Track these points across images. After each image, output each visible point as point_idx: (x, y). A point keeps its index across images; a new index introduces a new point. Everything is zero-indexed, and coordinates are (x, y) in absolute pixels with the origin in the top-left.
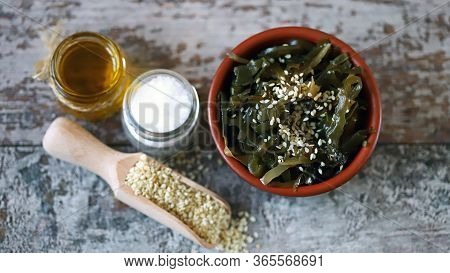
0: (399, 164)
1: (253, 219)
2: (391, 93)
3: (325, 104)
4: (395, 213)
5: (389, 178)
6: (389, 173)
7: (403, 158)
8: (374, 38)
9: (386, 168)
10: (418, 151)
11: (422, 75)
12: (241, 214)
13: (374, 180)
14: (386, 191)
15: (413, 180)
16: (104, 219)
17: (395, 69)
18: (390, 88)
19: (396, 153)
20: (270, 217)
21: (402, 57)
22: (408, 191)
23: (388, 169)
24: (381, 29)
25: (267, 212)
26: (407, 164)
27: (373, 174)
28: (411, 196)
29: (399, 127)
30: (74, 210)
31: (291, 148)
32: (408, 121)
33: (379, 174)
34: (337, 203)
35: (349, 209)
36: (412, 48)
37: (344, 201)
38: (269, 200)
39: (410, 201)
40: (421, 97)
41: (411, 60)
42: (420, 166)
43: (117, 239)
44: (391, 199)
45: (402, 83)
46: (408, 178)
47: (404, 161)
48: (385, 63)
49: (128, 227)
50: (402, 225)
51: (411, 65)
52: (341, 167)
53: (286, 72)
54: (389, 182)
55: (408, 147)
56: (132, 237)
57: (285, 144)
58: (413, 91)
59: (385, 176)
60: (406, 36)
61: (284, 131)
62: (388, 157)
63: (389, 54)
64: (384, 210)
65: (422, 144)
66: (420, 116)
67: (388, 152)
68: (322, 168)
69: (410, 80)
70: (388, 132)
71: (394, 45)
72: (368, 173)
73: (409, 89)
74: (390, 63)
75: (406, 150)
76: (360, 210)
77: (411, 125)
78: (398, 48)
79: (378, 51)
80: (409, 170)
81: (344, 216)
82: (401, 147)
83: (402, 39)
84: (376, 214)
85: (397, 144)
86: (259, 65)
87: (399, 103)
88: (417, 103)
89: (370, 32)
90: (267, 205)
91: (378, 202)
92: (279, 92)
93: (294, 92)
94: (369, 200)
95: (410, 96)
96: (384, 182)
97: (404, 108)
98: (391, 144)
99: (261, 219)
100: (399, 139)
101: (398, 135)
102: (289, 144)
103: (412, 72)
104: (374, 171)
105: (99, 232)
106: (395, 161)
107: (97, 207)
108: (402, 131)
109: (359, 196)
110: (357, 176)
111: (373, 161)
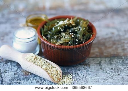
0: (123, 61)
1: (74, 75)
11: (126, 42)
13: (115, 65)
14: (120, 67)
16: (20, 78)
17: (117, 41)
20: (80, 75)
30: (9, 76)
33: (117, 63)
34: (103, 70)
35: (108, 71)
37: (106, 70)
43: (25, 83)
44: (122, 69)
46: (127, 64)
48: (113, 40)
49: (29, 80)
56: (30, 82)
58: (124, 45)
59: (119, 63)
62: (119, 59)
72: (113, 63)
76: (112, 72)
81: (106, 73)
82: (123, 57)
88: (126, 47)
90: (78, 72)
91: (118, 69)
94: (114, 69)
98: (119, 56)
99: (77, 75)
100: (122, 55)
104: (115, 63)
105: (18, 81)
108: (122, 53)
109: (111, 68)
110: (109, 64)
111: (114, 60)
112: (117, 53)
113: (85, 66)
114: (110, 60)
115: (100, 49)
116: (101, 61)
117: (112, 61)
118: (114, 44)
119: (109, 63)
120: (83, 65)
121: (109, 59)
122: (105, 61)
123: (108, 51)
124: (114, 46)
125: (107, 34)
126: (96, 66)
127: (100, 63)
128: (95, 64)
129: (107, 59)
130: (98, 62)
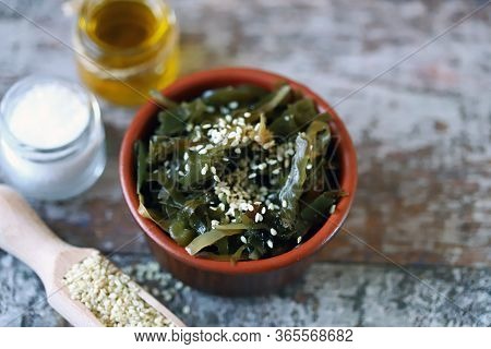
0: (453, 293)
2: (443, 204)
5: (439, 310)
6: (439, 304)
7: (459, 285)
9: (434, 297)
10: (479, 277)
11: (485, 183)
13: (418, 311)
15: (472, 313)
17: (449, 174)
18: (442, 197)
19: (450, 279)
23: (438, 299)
26: (464, 293)
27: (417, 305)
29: (453, 246)
31: (231, 211)
32: (466, 239)
33: (426, 304)
36: (471, 150)
40: (483, 209)
41: (470, 165)
42: (483, 297)
45: (458, 191)
46: (465, 311)
47: (460, 289)
48: (435, 167)
51: (471, 171)
54: (440, 315)
55: (465, 271)
57: (222, 206)
58: (473, 202)
59: (433, 307)
61: (221, 189)
62: (439, 283)
63: (441, 155)
65: (486, 269)
66: (483, 233)
67: (438, 276)
68: (274, 239)
69: (469, 188)
70: (439, 251)
71: (447, 146)
72: (410, 304)
73: (466, 199)
74: (442, 167)
75: (462, 275)
77: (470, 243)
80: (467, 301)
82: (457, 273)
85: (450, 267)
87: (454, 216)
88: (479, 217)
92: (216, 136)
95: (468, 208)
96: (432, 315)
97: (460, 223)
98: (442, 266)
100: (454, 260)
101: (452, 255)
102: (227, 207)
104: (419, 301)
106: (448, 288)
108: (458, 251)
110: (394, 305)
111: (417, 288)
112: (437, 245)
113: (300, 308)
114: (401, 285)
115: (374, 215)
116: (367, 283)
117: (408, 286)
118: (435, 191)
119: (394, 300)
120: (293, 298)
121: (400, 277)
122: (383, 286)
123: (402, 232)
124: (433, 207)
125: (416, 130)
126: (341, 310)
127: (361, 293)
128: (340, 301)
129: (392, 279)
130: (352, 291)
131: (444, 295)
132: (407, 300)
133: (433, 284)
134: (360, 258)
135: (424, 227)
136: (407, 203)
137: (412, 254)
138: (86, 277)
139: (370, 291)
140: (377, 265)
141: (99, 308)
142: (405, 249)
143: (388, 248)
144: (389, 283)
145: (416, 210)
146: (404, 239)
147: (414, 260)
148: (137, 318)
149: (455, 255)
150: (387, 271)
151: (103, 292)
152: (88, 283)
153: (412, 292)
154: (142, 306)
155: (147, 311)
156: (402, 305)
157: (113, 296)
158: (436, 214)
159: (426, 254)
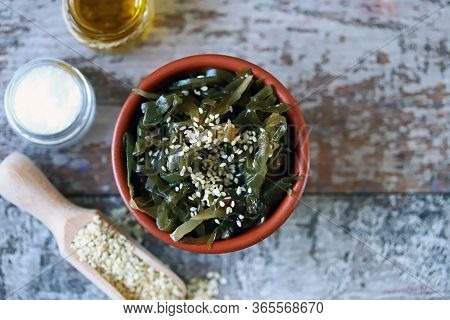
0: (389, 217)
1: (224, 281)
2: (382, 134)
3: (245, 147)
4: (383, 274)
5: (377, 233)
6: (378, 227)
7: (395, 210)
8: (366, 69)
9: (374, 222)
10: (411, 202)
11: (419, 113)
12: (210, 275)
13: (361, 235)
14: (374, 247)
15: (404, 234)
16: (57, 281)
17: (389, 106)
18: (382, 129)
19: (387, 205)
20: (242, 278)
21: (397, 91)
22: (399, 248)
23: (377, 223)
24: (374, 58)
25: (240, 273)
26: (398, 217)
27: (360, 229)
28: (402, 254)
29: (390, 174)
31: (206, 198)
32: (401, 167)
33: (366, 228)
34: (318, 262)
35: (332, 269)
36: (408, 81)
37: (326, 260)
38: (242, 259)
39: (401, 260)
40: (416, 138)
41: (407, 95)
42: (414, 220)
44: (379, 258)
45: (396, 122)
46: (399, 233)
47: (395, 214)
48: (377, 99)
49: (84, 290)
50: (390, 287)
51: (407, 100)
52: (263, 220)
53: (201, 111)
54: (378, 238)
55: (399, 197)
57: (198, 194)
58: (408, 132)
59: (373, 230)
60: (402, 66)
61: (197, 178)
62: (378, 209)
63: (382, 88)
64: (371, 269)
65: (417, 194)
66: (415, 161)
67: (378, 203)
68: (242, 221)
69: (405, 119)
70: (378, 180)
71: (388, 78)
72: (354, 228)
73: (403, 129)
74: (383, 98)
75: (397, 200)
76: (344, 270)
77: (404, 171)
78: (392, 80)
79: (370, 84)
80: (400, 224)
81: (326, 277)
82: (392, 198)
83: (397, 70)
84: (361, 274)
85: (387, 194)
86: (170, 102)
87: (392, 146)
88: (412, 145)
89: (361, 62)
90: (240, 264)
91: (365, 260)
93: (208, 138)
94: (354, 259)
95: (404, 138)
96: (371, 238)
97: (397, 152)
98: (380, 193)
99: (233, 280)
100: (391, 188)
101: (389, 183)
102: (203, 194)
103: (407, 110)
105: (52, 295)
106: (385, 213)
107: (49, 267)
108: (394, 179)
109: (343, 254)
110: (341, 231)
111: (360, 214)
112: (377, 174)
114: (347, 213)
115: (325, 148)
116: (319, 211)
117: (352, 213)
118: (377, 122)
119: (341, 226)
122: (332, 213)
124: (375, 138)
126: (298, 237)
127: (314, 221)
128: (297, 229)
129: (339, 207)
130: (306, 220)
131: (381, 220)
132: (351, 225)
133: (373, 210)
134: (313, 190)
135: (366, 157)
136: (353, 135)
137: (356, 183)
138: (91, 244)
139: (321, 219)
140: (328, 194)
141: (103, 266)
142: (351, 179)
143: (337, 180)
144: (337, 211)
145: (360, 142)
146: (350, 170)
147: (358, 189)
148: (134, 271)
149: (391, 183)
150: (335, 200)
151: (105, 254)
152: (93, 249)
153: (356, 218)
154: (137, 261)
155: (141, 264)
156: (347, 230)
157: (113, 256)
158: (377, 144)
159: (368, 183)
